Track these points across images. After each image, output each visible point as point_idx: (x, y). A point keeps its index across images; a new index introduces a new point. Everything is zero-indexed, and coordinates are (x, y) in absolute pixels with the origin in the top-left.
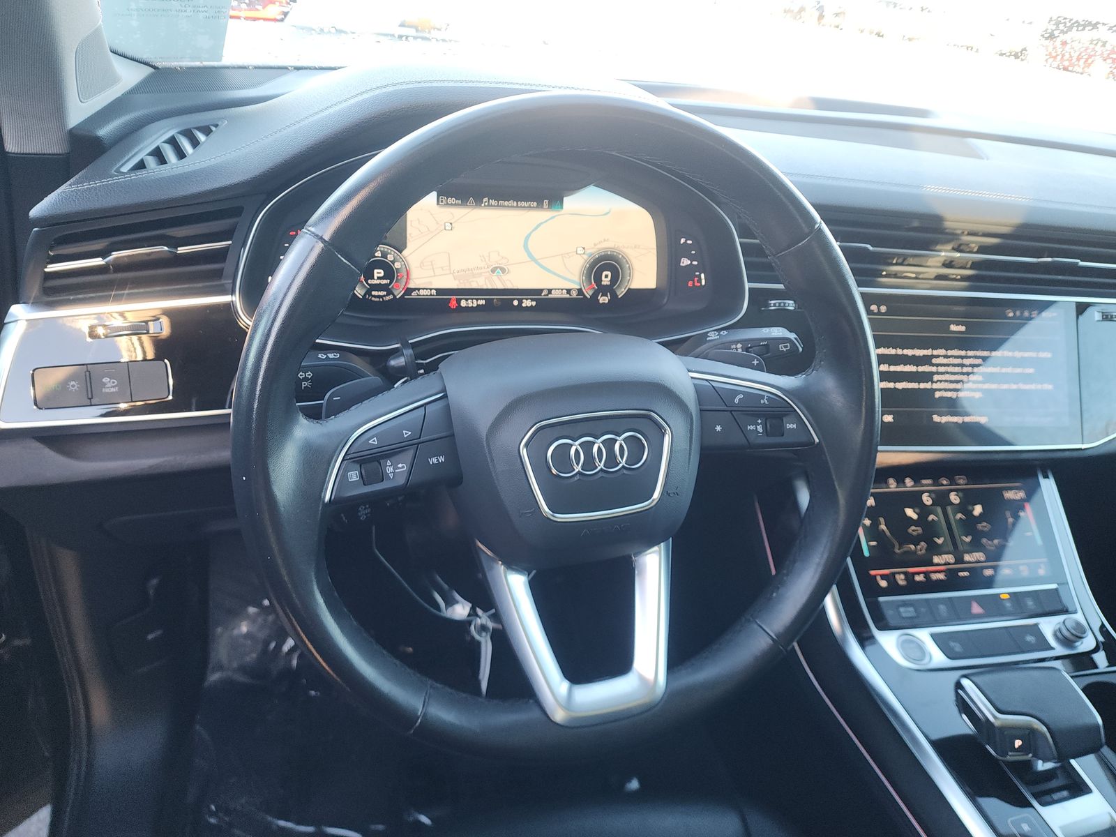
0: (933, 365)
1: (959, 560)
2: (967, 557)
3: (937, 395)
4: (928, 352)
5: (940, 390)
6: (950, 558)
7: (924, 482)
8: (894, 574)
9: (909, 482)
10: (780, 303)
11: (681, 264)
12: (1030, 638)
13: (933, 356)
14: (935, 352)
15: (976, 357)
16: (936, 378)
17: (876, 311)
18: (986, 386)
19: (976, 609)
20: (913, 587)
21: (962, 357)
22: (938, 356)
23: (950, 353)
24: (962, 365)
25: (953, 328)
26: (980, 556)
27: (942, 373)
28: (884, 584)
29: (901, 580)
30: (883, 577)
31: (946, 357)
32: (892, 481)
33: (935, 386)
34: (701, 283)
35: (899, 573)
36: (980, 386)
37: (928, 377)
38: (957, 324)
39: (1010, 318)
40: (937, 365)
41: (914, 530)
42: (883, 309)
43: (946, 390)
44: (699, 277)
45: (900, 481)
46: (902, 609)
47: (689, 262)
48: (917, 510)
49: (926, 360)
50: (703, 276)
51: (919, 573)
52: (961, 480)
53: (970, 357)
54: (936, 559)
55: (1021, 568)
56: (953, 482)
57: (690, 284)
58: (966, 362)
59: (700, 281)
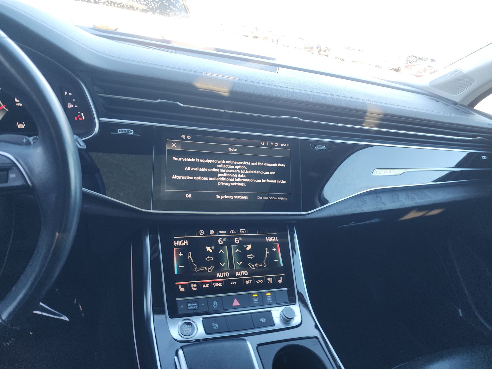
0: (217, 168)
1: (233, 275)
2: (237, 274)
3: (219, 184)
4: (215, 161)
5: (221, 181)
6: (227, 274)
7: (221, 232)
8: (190, 284)
9: (212, 232)
10: (125, 131)
11: (68, 107)
12: (263, 320)
13: (217, 164)
14: (219, 162)
15: (242, 165)
16: (219, 175)
17: (185, 138)
18: (247, 180)
19: (236, 303)
20: (201, 291)
21: (234, 165)
22: (220, 164)
23: (227, 162)
24: (234, 169)
25: (230, 149)
26: (245, 273)
27: (222, 173)
28: (182, 290)
29: (194, 287)
30: (183, 286)
31: (225, 164)
32: (201, 232)
33: (218, 179)
34: (82, 118)
35: (193, 283)
36: (244, 180)
37: (215, 174)
38: (232, 147)
39: (263, 146)
40: (220, 168)
41: (209, 259)
42: (189, 137)
43: (224, 182)
44: (80, 114)
45: (207, 232)
46: (189, 305)
47: (73, 106)
48: (213, 248)
49: (214, 166)
50: (82, 114)
51: (205, 283)
52: (243, 231)
53: (239, 165)
54: (218, 275)
55: (269, 279)
56: (238, 232)
57: (76, 118)
58: (237, 167)
59: (81, 117)
